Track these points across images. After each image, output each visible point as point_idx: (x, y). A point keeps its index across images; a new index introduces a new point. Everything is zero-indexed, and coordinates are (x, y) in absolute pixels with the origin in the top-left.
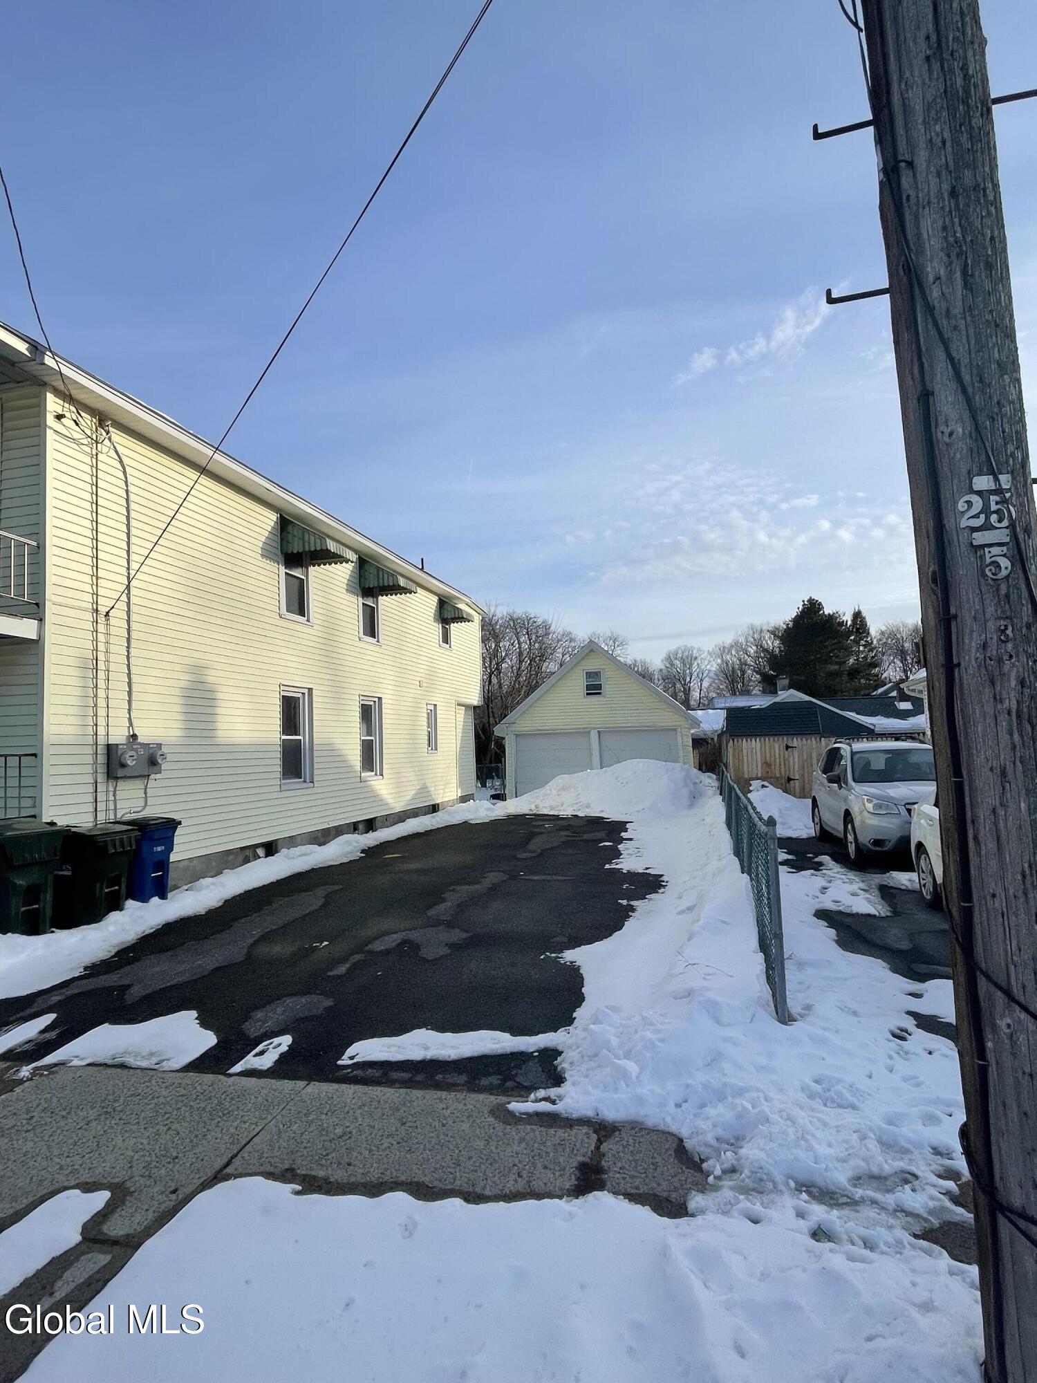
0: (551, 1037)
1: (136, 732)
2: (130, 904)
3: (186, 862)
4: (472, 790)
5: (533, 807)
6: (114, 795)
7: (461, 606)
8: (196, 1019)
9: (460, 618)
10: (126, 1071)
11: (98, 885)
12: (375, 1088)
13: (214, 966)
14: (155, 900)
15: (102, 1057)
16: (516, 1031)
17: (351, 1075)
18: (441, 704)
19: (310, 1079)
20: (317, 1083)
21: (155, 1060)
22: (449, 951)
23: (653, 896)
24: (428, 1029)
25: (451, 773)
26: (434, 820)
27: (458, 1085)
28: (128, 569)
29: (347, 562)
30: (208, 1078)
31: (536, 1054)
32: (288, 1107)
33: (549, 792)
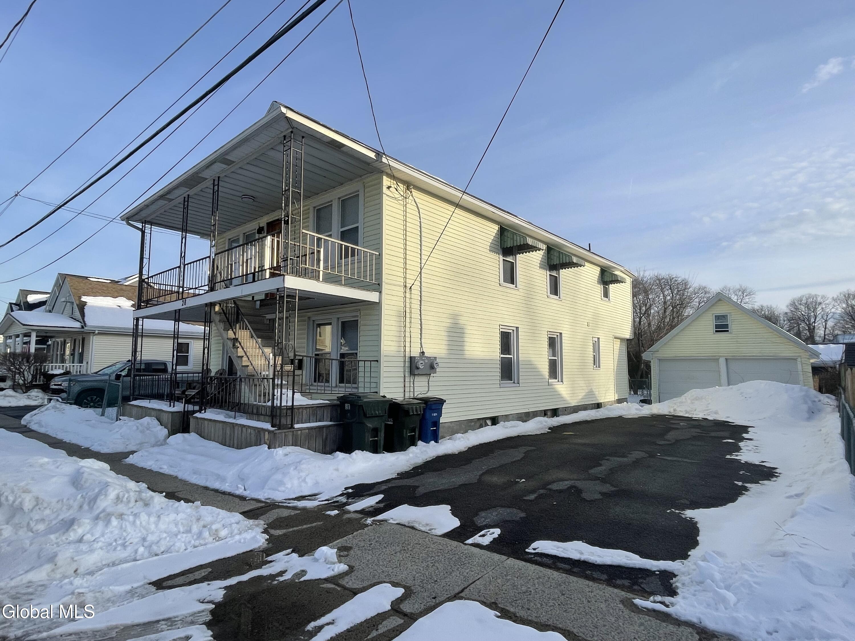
0: (669, 564)
1: (424, 351)
2: (420, 443)
3: (449, 424)
4: (626, 395)
5: (672, 410)
6: (413, 384)
7: (617, 273)
8: (450, 510)
9: (616, 280)
10: (414, 531)
11: (405, 430)
12: (547, 570)
13: (461, 483)
14: (433, 442)
15: (404, 521)
16: (643, 555)
17: (533, 559)
18: (602, 337)
19: (509, 555)
20: (514, 559)
21: (428, 528)
22: (601, 497)
23: (765, 482)
24: (583, 542)
25: (610, 384)
26: (597, 413)
27: (601, 580)
28: (421, 263)
29: (539, 250)
30: (455, 543)
31: (657, 573)
32: (496, 568)
33: (684, 400)
